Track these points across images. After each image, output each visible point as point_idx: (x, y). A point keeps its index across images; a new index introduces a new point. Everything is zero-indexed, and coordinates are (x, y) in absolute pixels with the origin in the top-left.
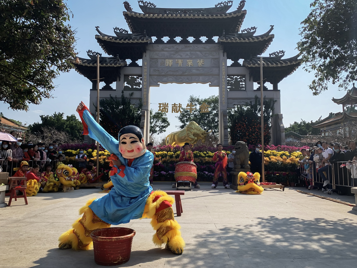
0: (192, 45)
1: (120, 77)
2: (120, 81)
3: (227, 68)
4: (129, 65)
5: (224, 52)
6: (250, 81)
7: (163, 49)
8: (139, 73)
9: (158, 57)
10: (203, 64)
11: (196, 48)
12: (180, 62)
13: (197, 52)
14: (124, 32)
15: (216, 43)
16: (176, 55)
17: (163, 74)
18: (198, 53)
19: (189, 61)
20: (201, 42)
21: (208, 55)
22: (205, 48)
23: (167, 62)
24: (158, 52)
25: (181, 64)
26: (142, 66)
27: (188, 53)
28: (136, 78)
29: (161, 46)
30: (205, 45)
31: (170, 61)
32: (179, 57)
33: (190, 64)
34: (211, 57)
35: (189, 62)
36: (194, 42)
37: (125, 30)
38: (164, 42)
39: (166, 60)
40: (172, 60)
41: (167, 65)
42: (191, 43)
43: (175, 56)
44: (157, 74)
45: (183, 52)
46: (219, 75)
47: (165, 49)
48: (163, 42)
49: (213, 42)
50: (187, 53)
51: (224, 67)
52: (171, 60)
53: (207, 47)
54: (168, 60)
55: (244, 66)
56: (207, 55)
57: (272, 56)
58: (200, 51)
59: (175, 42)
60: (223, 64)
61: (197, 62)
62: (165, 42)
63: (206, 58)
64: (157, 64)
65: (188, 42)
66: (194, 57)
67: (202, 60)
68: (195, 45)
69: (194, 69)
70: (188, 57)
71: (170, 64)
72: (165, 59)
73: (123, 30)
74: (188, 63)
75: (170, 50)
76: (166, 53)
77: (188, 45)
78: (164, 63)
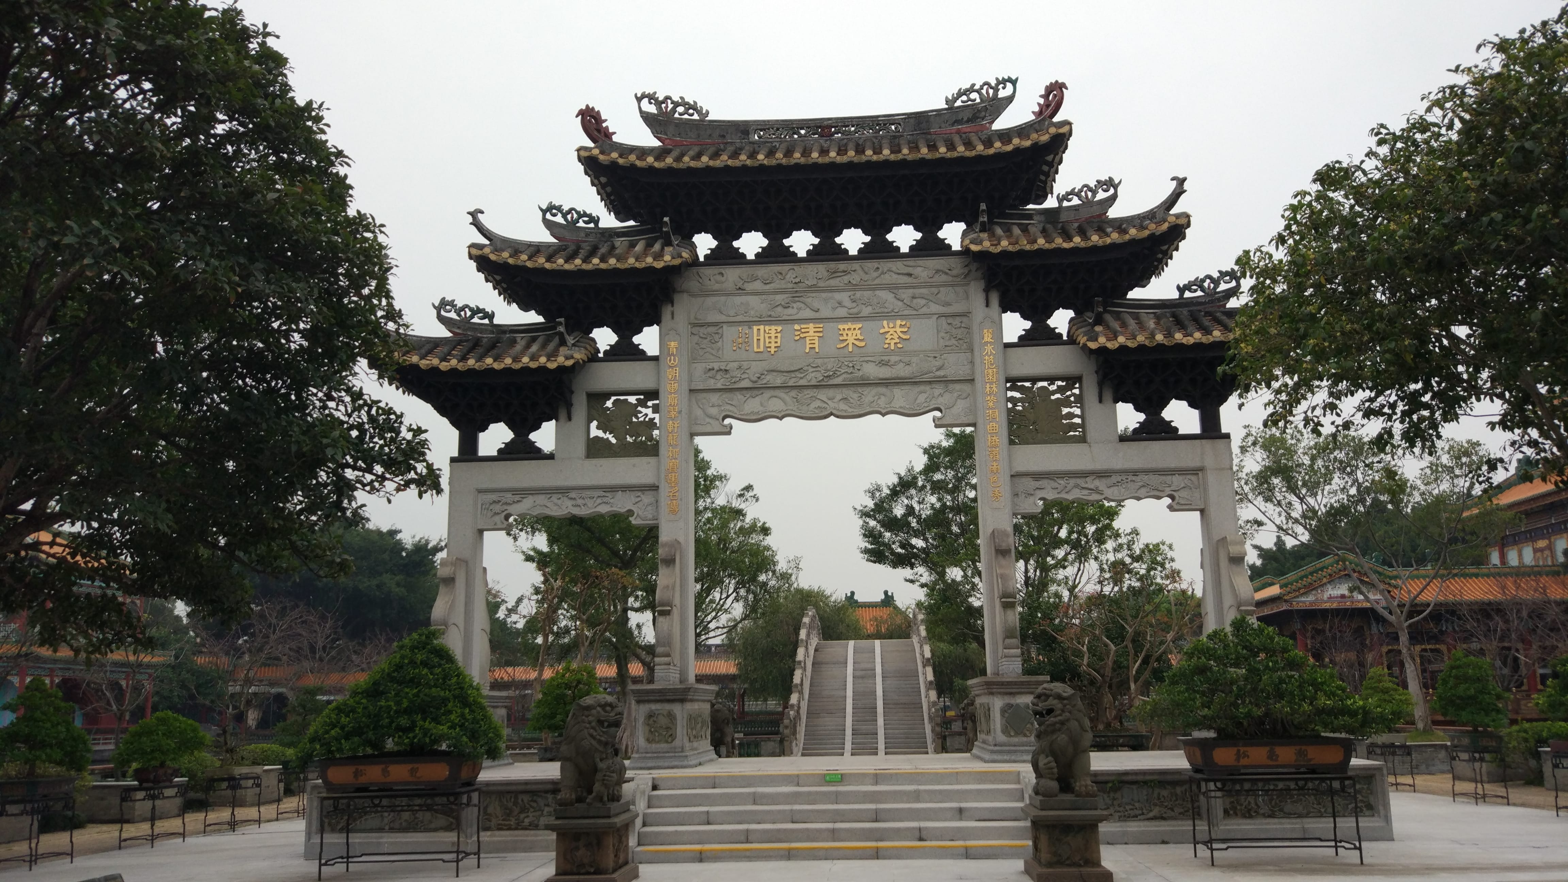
0: (856, 265)
1: (569, 406)
2: (570, 419)
3: (1004, 353)
4: (605, 352)
5: (987, 291)
6: (1100, 401)
7: (740, 285)
8: (649, 384)
9: (723, 318)
10: (904, 337)
11: (876, 274)
12: (811, 333)
13: (877, 292)
14: (585, 222)
15: (957, 253)
16: (795, 305)
17: (746, 384)
18: (884, 295)
19: (846, 327)
20: (892, 251)
21: (923, 302)
22: (910, 275)
23: (759, 335)
24: (723, 298)
25: (816, 342)
26: (657, 353)
27: (844, 297)
28: (636, 406)
29: (732, 274)
30: (911, 262)
31: (773, 332)
32: (807, 313)
33: (851, 340)
34: (935, 308)
35: (850, 333)
36: (866, 252)
37: (585, 214)
38: (743, 256)
39: (755, 328)
40: (779, 328)
41: (758, 346)
42: (854, 258)
43: (789, 311)
44: (719, 386)
45: (824, 295)
46: (973, 380)
47: (749, 287)
48: (739, 258)
49: (943, 248)
50: (838, 296)
51: (989, 348)
52: (773, 328)
53: (919, 269)
54: (762, 327)
55: (1072, 340)
56: (919, 300)
57: (1187, 294)
58: (892, 288)
59: (789, 256)
60: (988, 337)
61: (882, 331)
62: (751, 256)
63: (915, 312)
64: (720, 344)
65: (841, 253)
66: (866, 311)
67: (899, 322)
68: (870, 265)
69: (867, 362)
70: (842, 312)
71: (773, 345)
72: (750, 323)
73: (581, 215)
74: (845, 337)
75: (768, 287)
76: (753, 301)
77: (842, 266)
78: (748, 342)
